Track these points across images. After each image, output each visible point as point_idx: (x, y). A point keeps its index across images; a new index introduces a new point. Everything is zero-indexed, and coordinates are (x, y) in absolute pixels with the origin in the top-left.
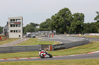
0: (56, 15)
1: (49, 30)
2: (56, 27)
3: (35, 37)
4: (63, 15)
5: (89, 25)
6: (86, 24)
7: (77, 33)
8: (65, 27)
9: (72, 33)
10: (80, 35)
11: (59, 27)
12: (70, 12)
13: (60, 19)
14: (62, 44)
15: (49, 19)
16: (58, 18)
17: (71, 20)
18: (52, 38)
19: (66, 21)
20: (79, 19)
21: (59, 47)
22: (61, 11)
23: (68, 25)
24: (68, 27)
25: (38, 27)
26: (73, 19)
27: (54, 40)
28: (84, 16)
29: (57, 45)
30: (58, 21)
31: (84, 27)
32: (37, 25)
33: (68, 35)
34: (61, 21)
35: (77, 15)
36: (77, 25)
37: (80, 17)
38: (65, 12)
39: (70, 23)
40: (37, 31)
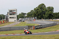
0: (36, 8)
1: (32, 17)
2: (37, 15)
3: (24, 21)
4: (41, 8)
5: (56, 14)
6: (54, 13)
7: (50, 19)
8: (42, 15)
9: (46, 18)
10: (51, 20)
11: (38, 15)
12: (45, 6)
13: (39, 10)
14: (40, 26)
15: (32, 10)
16: (38, 10)
17: (45, 11)
18: (34, 22)
19: (43, 11)
20: (51, 11)
21: (39, 27)
22: (39, 6)
23: (44, 14)
24: (44, 15)
25: (26, 15)
26: (47, 10)
27: (35, 23)
28: (53, 9)
29: (38, 26)
30: (38, 12)
31: (54, 15)
32: (25, 14)
33: (44, 20)
34: (39, 11)
35: (49, 8)
36: (49, 14)
37: (51, 9)
38: (42, 6)
39: (45, 13)
40: (26, 18)
